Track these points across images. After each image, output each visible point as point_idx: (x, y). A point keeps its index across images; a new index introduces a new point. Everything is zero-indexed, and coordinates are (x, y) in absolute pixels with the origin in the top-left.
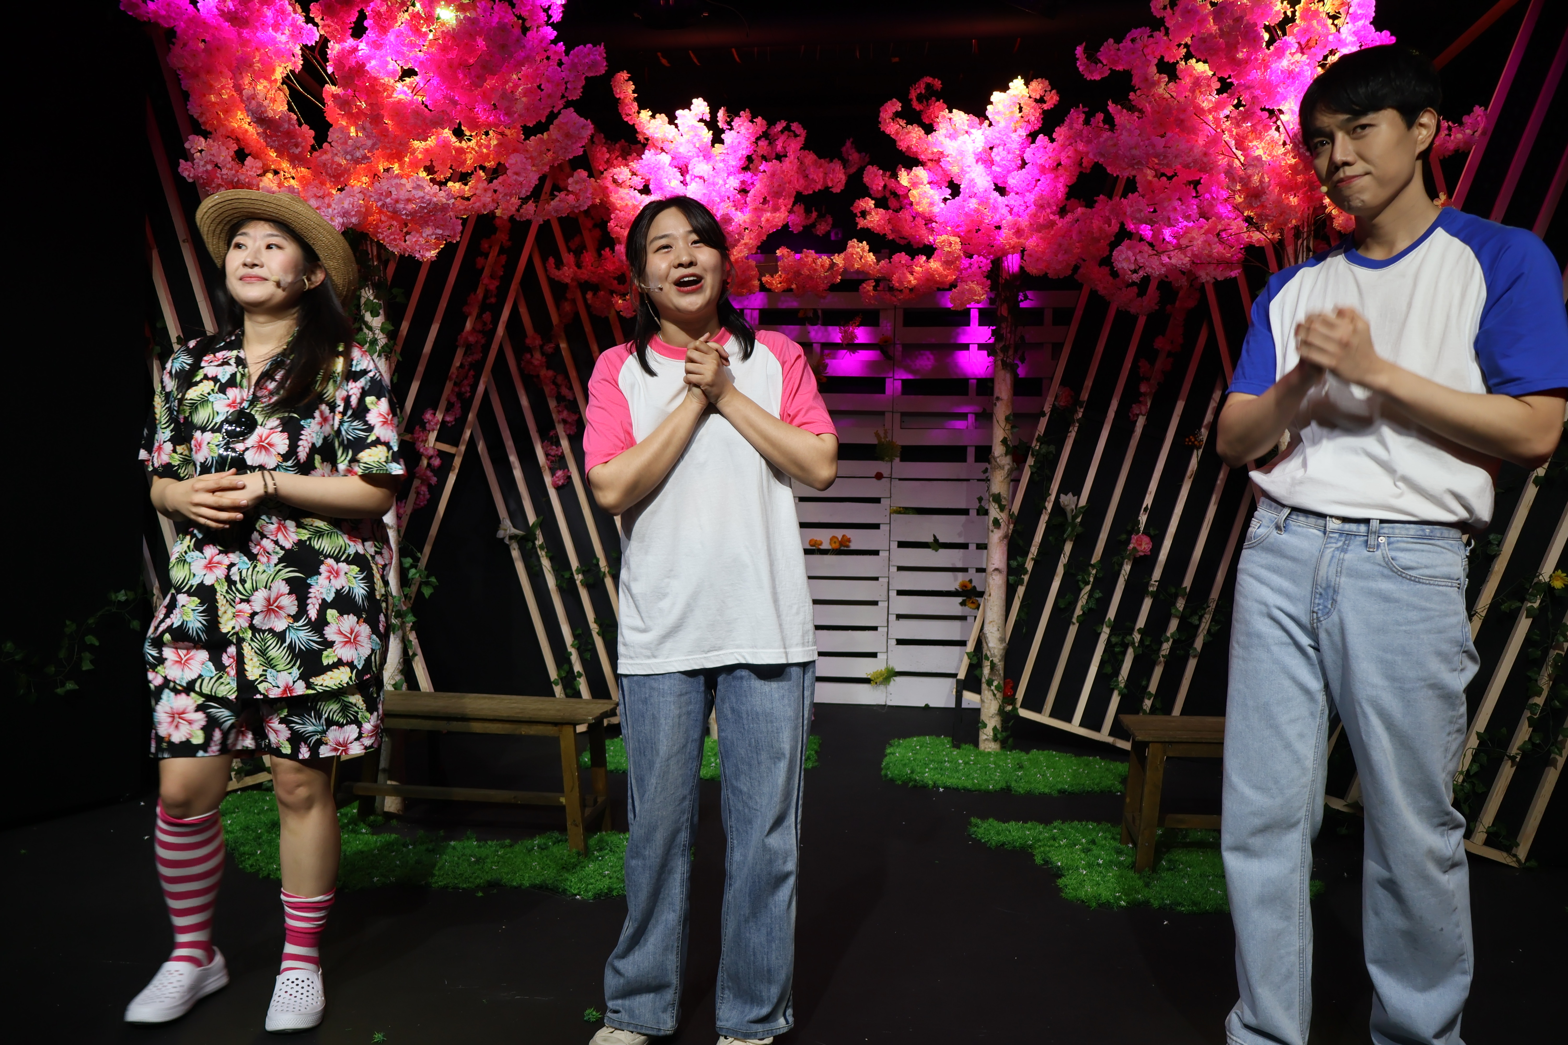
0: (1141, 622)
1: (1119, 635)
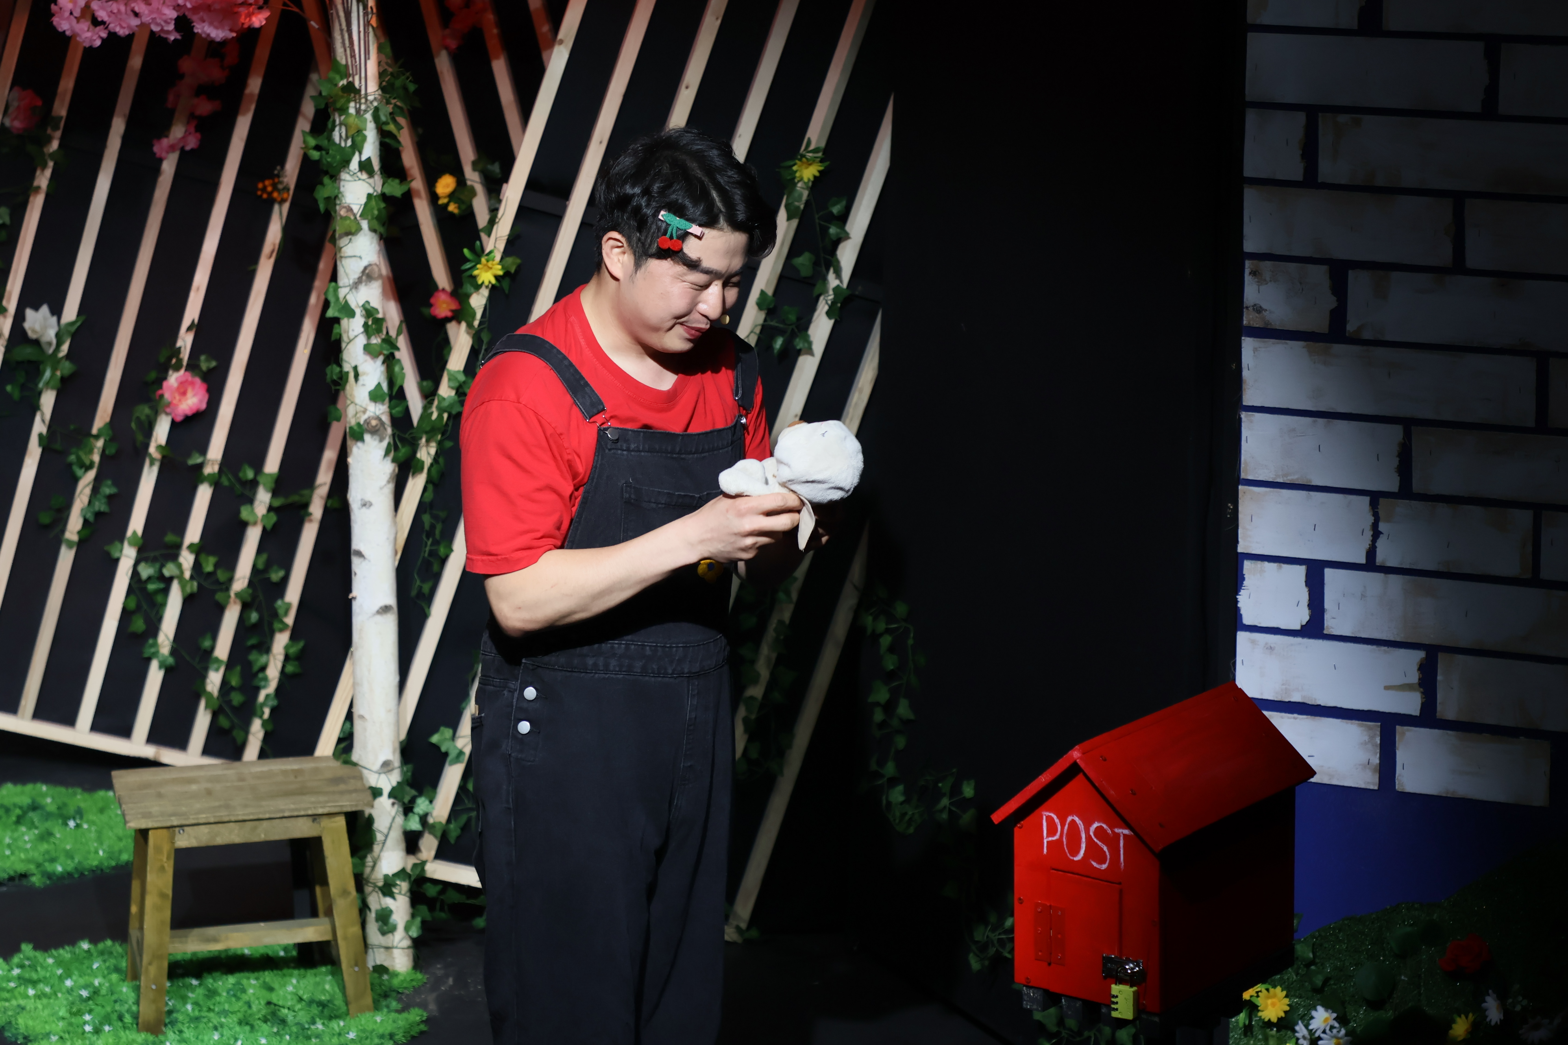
0: (194, 532)
1: (154, 560)
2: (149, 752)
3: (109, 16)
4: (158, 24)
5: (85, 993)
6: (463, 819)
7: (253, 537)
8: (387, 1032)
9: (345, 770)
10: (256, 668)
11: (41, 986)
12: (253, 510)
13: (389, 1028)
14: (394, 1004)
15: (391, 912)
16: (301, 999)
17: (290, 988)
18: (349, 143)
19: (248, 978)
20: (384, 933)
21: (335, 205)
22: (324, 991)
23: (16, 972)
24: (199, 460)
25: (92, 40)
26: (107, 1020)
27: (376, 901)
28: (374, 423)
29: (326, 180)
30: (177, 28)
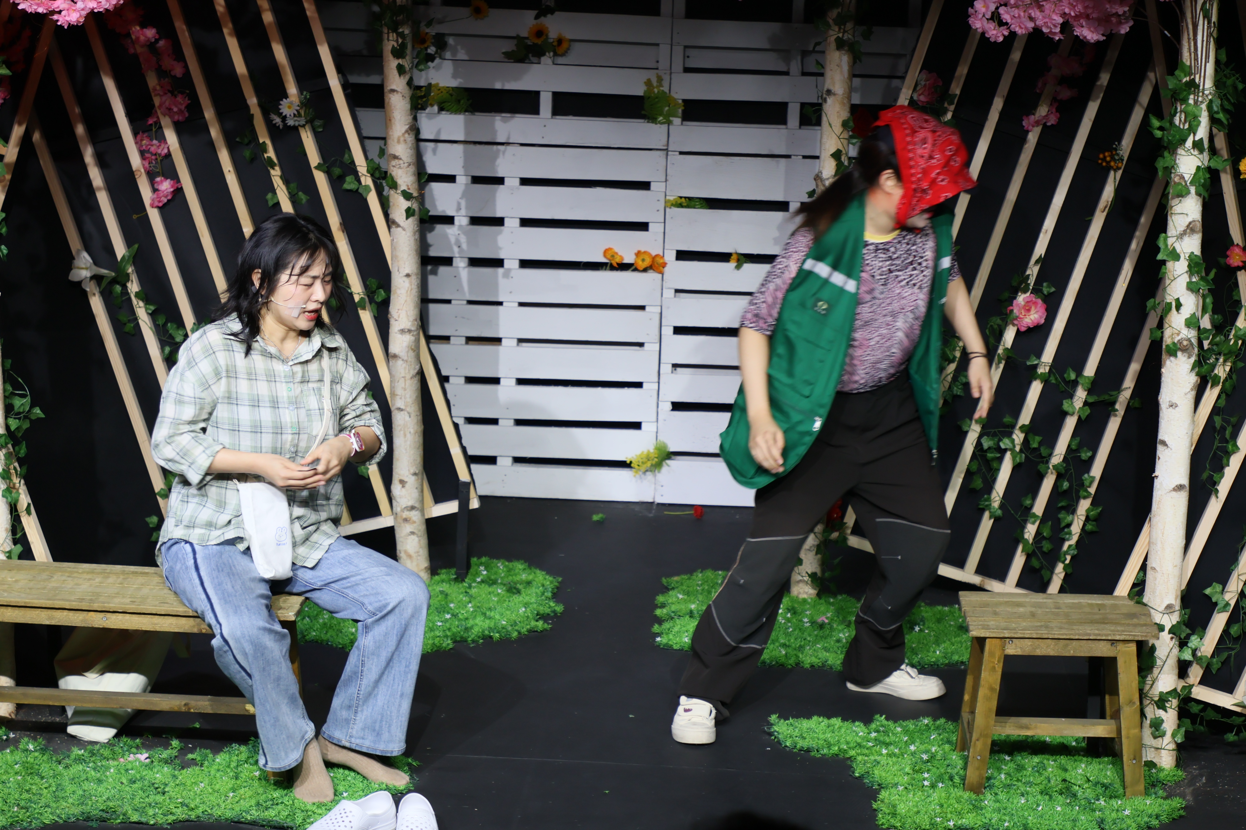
0: (1026, 416)
1: (994, 435)
2: (976, 580)
3: (1012, 19)
4: (1048, 27)
5: (925, 757)
6: (1225, 655)
7: (1070, 424)
8: (1154, 813)
9: (1138, 609)
10: (1063, 525)
11: (892, 747)
12: (1072, 403)
13: (1156, 810)
14: (1161, 792)
15: (1163, 721)
16: (1089, 780)
17: (1080, 771)
18: (1187, 126)
19: (1048, 760)
20: (1155, 737)
21: (1171, 173)
22: (1106, 776)
23: (873, 735)
24: (1036, 362)
25: (997, 37)
26: (940, 778)
27: (1152, 712)
28: (1185, 343)
29: (1166, 154)
30: (1062, 32)
